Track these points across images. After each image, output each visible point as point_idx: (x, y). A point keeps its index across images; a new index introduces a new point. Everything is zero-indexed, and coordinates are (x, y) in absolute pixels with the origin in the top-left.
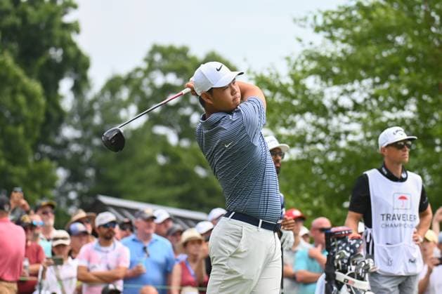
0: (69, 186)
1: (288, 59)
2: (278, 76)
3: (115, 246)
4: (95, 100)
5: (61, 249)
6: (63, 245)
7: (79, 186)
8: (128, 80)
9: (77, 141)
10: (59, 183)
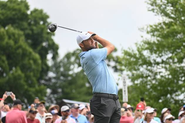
0: (52, 96)
1: (136, 44)
2: (133, 51)
3: (69, 119)
4: (61, 62)
5: (49, 120)
6: (50, 119)
7: (56, 96)
8: (74, 54)
9: (55, 78)
10: (48, 95)
